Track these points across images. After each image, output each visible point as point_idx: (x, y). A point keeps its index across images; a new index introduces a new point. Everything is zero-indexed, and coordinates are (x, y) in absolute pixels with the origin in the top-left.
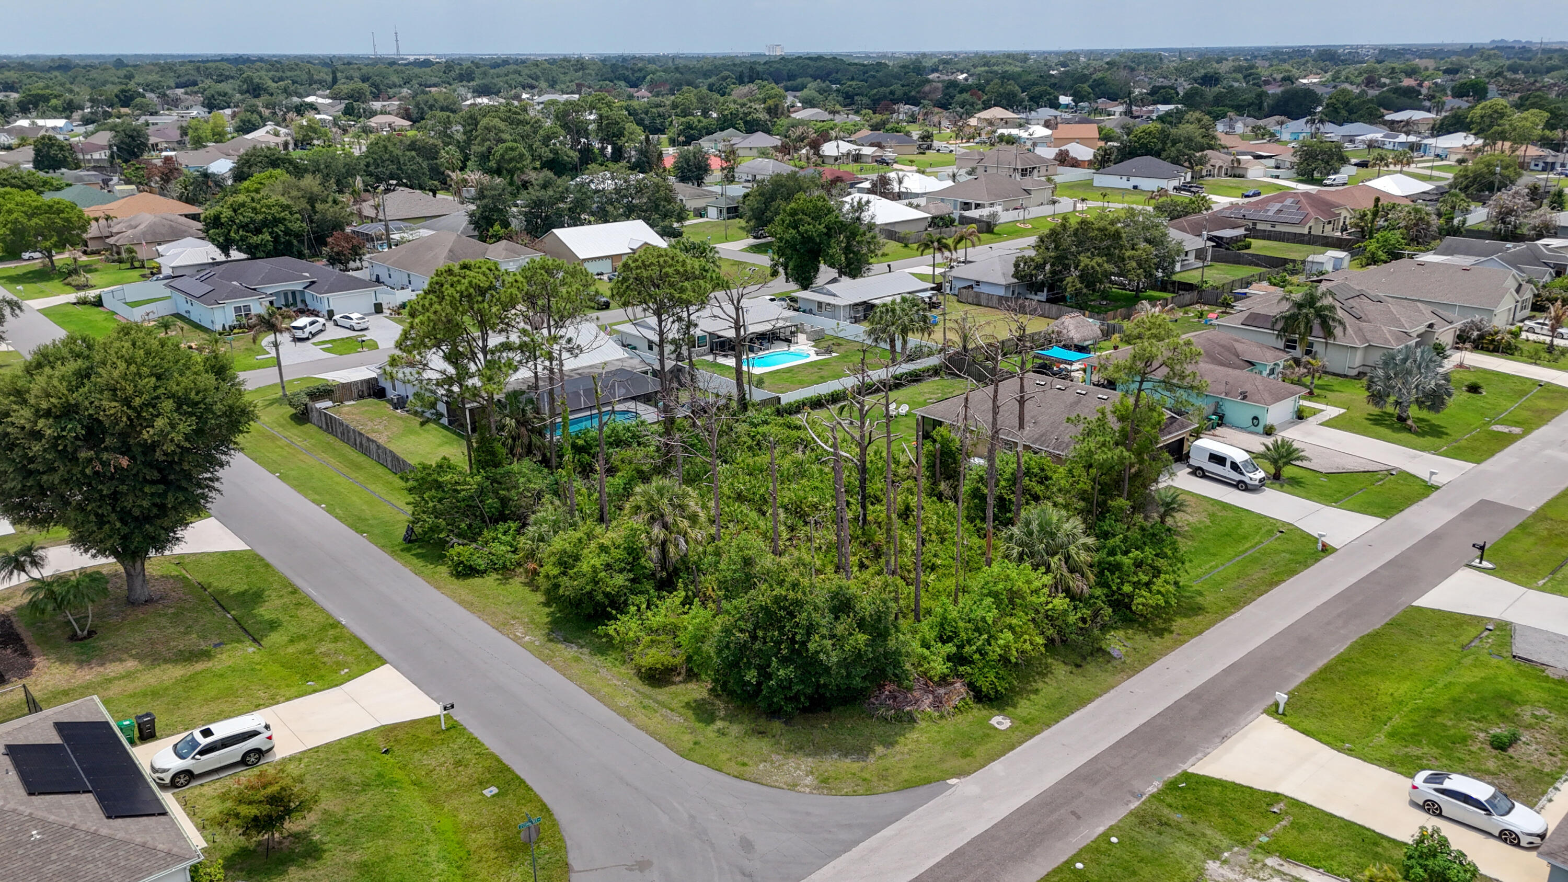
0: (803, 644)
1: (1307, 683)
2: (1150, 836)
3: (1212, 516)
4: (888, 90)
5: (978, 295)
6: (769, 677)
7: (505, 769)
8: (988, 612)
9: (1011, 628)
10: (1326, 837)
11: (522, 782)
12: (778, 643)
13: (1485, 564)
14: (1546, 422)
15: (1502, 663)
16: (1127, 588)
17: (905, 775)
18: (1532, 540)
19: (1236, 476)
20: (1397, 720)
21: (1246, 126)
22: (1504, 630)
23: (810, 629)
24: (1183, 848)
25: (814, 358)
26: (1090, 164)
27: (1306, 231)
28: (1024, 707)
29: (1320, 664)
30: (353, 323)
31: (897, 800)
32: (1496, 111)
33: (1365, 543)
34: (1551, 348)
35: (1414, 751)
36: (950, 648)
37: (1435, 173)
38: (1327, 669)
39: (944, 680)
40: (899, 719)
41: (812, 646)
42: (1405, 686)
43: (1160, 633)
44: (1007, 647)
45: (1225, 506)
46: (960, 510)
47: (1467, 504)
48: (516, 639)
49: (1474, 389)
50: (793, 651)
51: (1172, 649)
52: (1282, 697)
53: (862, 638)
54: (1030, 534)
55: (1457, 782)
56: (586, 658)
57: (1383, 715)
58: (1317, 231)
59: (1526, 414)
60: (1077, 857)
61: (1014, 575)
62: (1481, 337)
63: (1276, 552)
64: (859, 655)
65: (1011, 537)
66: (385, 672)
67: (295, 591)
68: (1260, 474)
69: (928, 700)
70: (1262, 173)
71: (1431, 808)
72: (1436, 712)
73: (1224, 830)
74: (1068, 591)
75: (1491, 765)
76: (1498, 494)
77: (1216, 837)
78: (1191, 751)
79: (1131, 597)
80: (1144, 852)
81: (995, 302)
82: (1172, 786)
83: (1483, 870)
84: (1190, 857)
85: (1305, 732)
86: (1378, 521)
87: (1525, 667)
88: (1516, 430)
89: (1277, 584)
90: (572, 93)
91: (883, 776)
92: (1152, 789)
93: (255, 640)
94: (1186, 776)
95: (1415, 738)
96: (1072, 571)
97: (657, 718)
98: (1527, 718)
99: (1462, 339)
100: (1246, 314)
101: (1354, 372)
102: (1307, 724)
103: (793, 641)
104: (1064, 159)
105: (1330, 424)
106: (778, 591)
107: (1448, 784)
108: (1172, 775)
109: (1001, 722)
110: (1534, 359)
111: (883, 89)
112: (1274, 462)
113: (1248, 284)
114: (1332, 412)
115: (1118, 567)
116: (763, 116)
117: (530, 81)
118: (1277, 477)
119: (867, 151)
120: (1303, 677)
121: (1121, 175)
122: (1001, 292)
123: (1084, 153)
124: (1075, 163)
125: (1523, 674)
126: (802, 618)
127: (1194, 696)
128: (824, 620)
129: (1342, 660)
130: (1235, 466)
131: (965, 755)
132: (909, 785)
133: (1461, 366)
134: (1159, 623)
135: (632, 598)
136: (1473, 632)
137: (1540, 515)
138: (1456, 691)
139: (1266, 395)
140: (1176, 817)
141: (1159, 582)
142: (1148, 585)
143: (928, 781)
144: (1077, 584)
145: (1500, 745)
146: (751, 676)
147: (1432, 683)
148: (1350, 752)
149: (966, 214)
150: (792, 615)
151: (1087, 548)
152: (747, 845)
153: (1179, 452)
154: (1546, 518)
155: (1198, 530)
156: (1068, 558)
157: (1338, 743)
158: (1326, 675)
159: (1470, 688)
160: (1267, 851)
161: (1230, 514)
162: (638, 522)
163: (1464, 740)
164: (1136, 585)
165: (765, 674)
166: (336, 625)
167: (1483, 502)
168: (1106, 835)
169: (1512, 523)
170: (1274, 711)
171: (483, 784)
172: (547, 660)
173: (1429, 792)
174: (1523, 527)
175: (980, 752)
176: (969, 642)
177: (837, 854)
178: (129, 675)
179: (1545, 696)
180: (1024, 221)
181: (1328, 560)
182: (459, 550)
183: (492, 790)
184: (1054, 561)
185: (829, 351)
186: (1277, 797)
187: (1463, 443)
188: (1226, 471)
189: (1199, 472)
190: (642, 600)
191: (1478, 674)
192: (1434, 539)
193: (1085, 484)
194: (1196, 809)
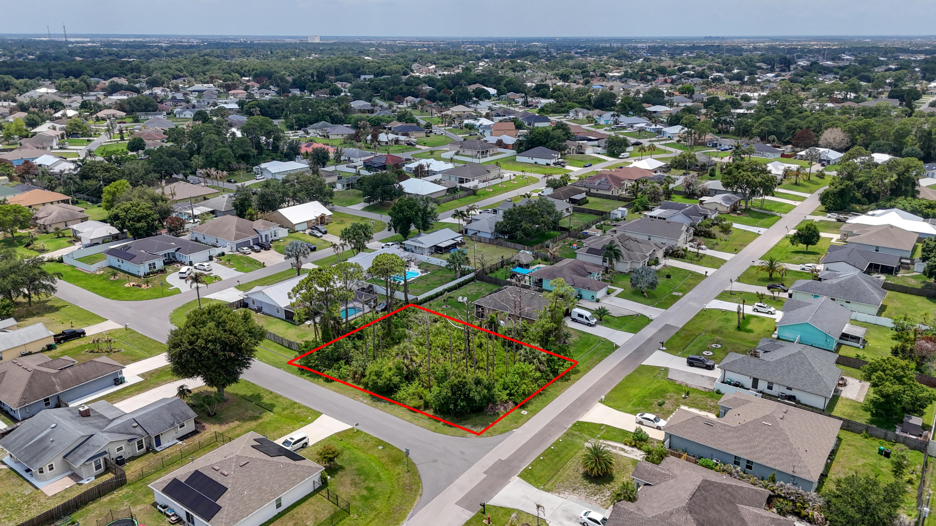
0: (468, 395)
1: (610, 392)
2: (570, 438)
3: (580, 337)
4: (398, 88)
5: (480, 238)
6: (457, 406)
7: (382, 441)
8: (517, 379)
9: (525, 383)
10: (614, 433)
11: (389, 444)
12: (460, 395)
13: (664, 348)
14: (691, 290)
15: (665, 381)
16: (556, 367)
17: (501, 430)
18: (679, 338)
19: (587, 322)
20: (634, 400)
21: (584, 115)
22: (666, 370)
23: (470, 390)
24: (578, 440)
25: (420, 274)
26: (513, 147)
27: (610, 194)
28: (530, 407)
29: (614, 386)
30: (206, 267)
31: (500, 437)
32: (691, 122)
33: (628, 344)
34: (698, 255)
35: (638, 409)
36: (508, 391)
37: (668, 148)
38: (616, 387)
39: (506, 402)
40: (494, 414)
41: (471, 395)
42: (638, 390)
43: (567, 380)
44: (524, 390)
45: (584, 333)
46: (499, 344)
47: (660, 327)
48: (361, 402)
49: (668, 277)
50: (465, 397)
51: (571, 385)
52: (603, 397)
53: (486, 391)
54: (527, 353)
55: (647, 415)
56: (388, 405)
57: (631, 399)
58: (616, 194)
59: (685, 286)
60: (552, 445)
61: (524, 367)
62: (673, 252)
63: (601, 349)
64: (485, 396)
65: (520, 354)
66: (323, 416)
67: (271, 393)
68: (595, 320)
69: (502, 408)
70: (592, 151)
71: (640, 423)
72: (645, 397)
73: (589, 435)
74: (539, 370)
75: (657, 410)
76: (671, 322)
77: (587, 437)
78: (579, 415)
79: (558, 369)
80: (569, 443)
81: (488, 241)
82: (575, 425)
83: (650, 436)
84: (580, 442)
85: (610, 406)
86: (634, 334)
87: (671, 381)
88: (681, 294)
89: (601, 360)
90: (207, 83)
91: (495, 431)
92: (569, 427)
93: (271, 411)
94: (578, 422)
95: (638, 405)
96: (540, 363)
97: (421, 422)
98: (668, 397)
99: (667, 254)
100: (588, 248)
101: (627, 272)
102: (611, 404)
103: (465, 394)
104: (500, 144)
105: (619, 296)
106: (460, 379)
107: (644, 416)
108: (574, 422)
109: (524, 412)
110: (691, 261)
111: (396, 87)
112: (600, 315)
113: (588, 227)
114: (619, 290)
115: (553, 360)
116: (340, 114)
117: (178, 73)
118: (601, 320)
119: (402, 138)
120: (609, 390)
121: (529, 157)
122: (489, 236)
123: (510, 140)
124: (506, 147)
125: (670, 383)
126: (467, 387)
127: (579, 399)
128: (474, 387)
129: (620, 384)
130: (586, 318)
131: (516, 423)
132: (502, 433)
133: (665, 266)
134: (567, 377)
135: (401, 385)
136: (658, 372)
137: (683, 329)
138: (651, 391)
139: (596, 288)
140: (576, 433)
141: (566, 364)
142: (563, 365)
143: (508, 431)
144: (542, 367)
145: (660, 405)
146: (452, 407)
147: (645, 388)
148: (621, 411)
149: (463, 185)
150: (464, 386)
151: (544, 356)
152: (462, 453)
153: (567, 313)
154: (685, 330)
155: (576, 343)
156: (539, 359)
157: (618, 408)
158: (615, 390)
159: (655, 389)
160: (600, 438)
161: (585, 336)
162: (399, 359)
163: (651, 404)
164: (559, 366)
165: (456, 405)
166: (296, 403)
167: (666, 325)
168: (558, 440)
169: (673, 332)
170: (601, 401)
171: (377, 446)
172: (376, 407)
173: (640, 419)
174: (677, 333)
175: (520, 421)
176: (513, 389)
177: (488, 452)
178: (238, 426)
179: (674, 389)
180: (489, 187)
181: (618, 350)
182: (329, 372)
183: (380, 448)
184: (535, 361)
185: (426, 271)
186: (602, 425)
187: (663, 301)
188: (584, 320)
189: (574, 320)
190: (404, 384)
191: (658, 384)
192: (650, 340)
193: (541, 334)
194: (581, 431)
